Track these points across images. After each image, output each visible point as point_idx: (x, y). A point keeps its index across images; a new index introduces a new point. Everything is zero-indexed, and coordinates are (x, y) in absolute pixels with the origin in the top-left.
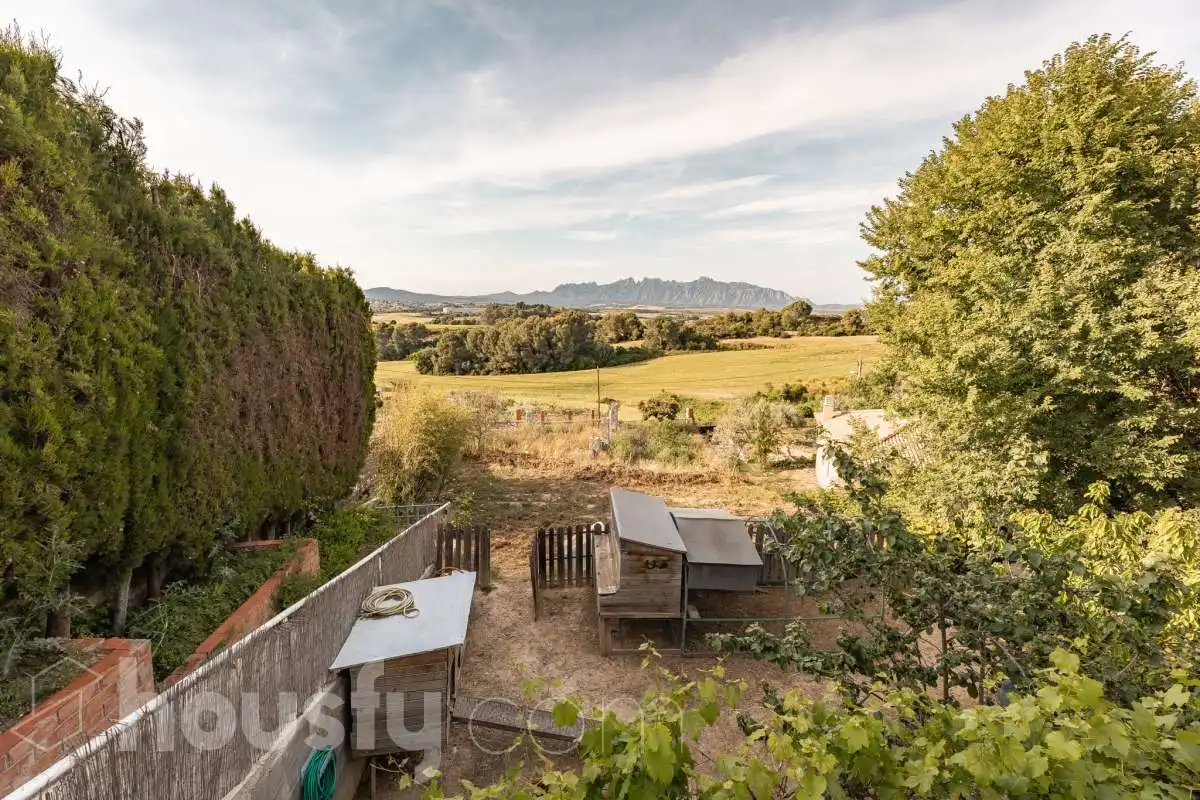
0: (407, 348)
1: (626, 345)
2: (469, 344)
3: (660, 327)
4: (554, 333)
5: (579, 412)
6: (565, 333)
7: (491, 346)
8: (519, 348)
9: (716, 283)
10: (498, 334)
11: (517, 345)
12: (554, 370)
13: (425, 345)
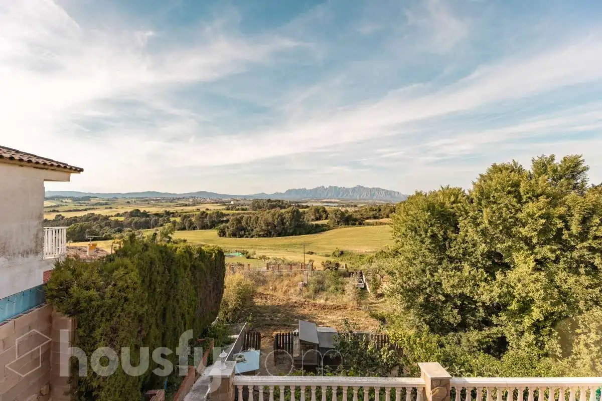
0: (213, 223)
1: (319, 222)
2: (244, 223)
3: (336, 214)
4: (285, 218)
5: (295, 264)
6: (290, 217)
7: (255, 224)
8: (268, 224)
9: (364, 188)
10: (258, 218)
11: (267, 223)
12: (285, 235)
13: (222, 222)
